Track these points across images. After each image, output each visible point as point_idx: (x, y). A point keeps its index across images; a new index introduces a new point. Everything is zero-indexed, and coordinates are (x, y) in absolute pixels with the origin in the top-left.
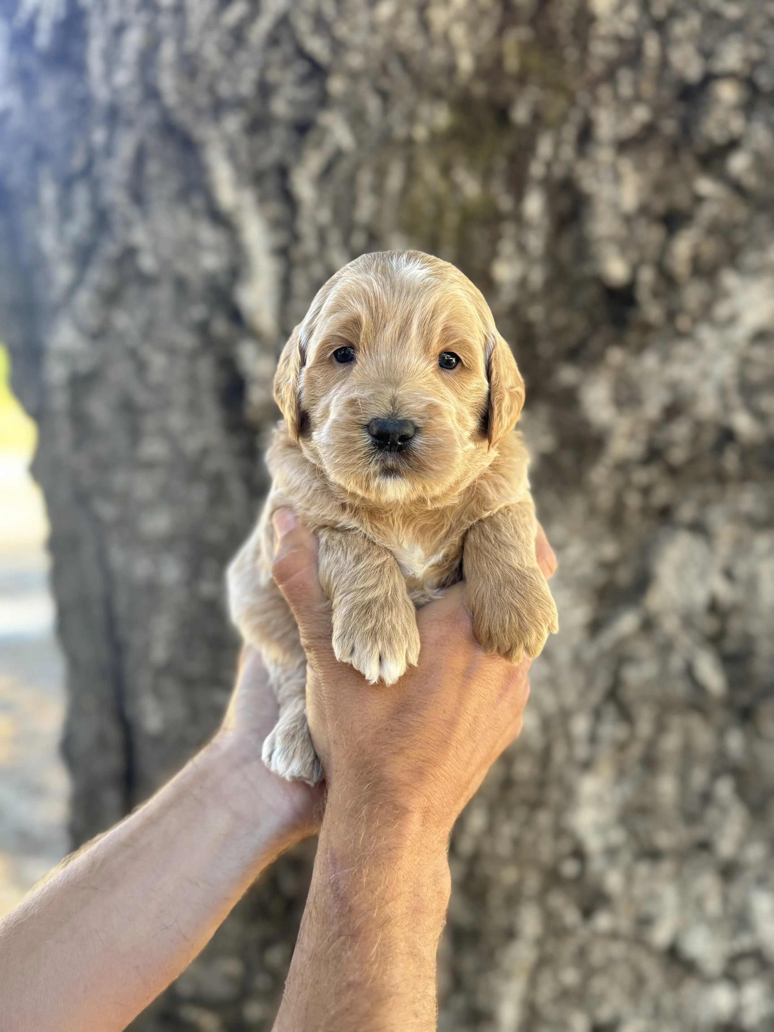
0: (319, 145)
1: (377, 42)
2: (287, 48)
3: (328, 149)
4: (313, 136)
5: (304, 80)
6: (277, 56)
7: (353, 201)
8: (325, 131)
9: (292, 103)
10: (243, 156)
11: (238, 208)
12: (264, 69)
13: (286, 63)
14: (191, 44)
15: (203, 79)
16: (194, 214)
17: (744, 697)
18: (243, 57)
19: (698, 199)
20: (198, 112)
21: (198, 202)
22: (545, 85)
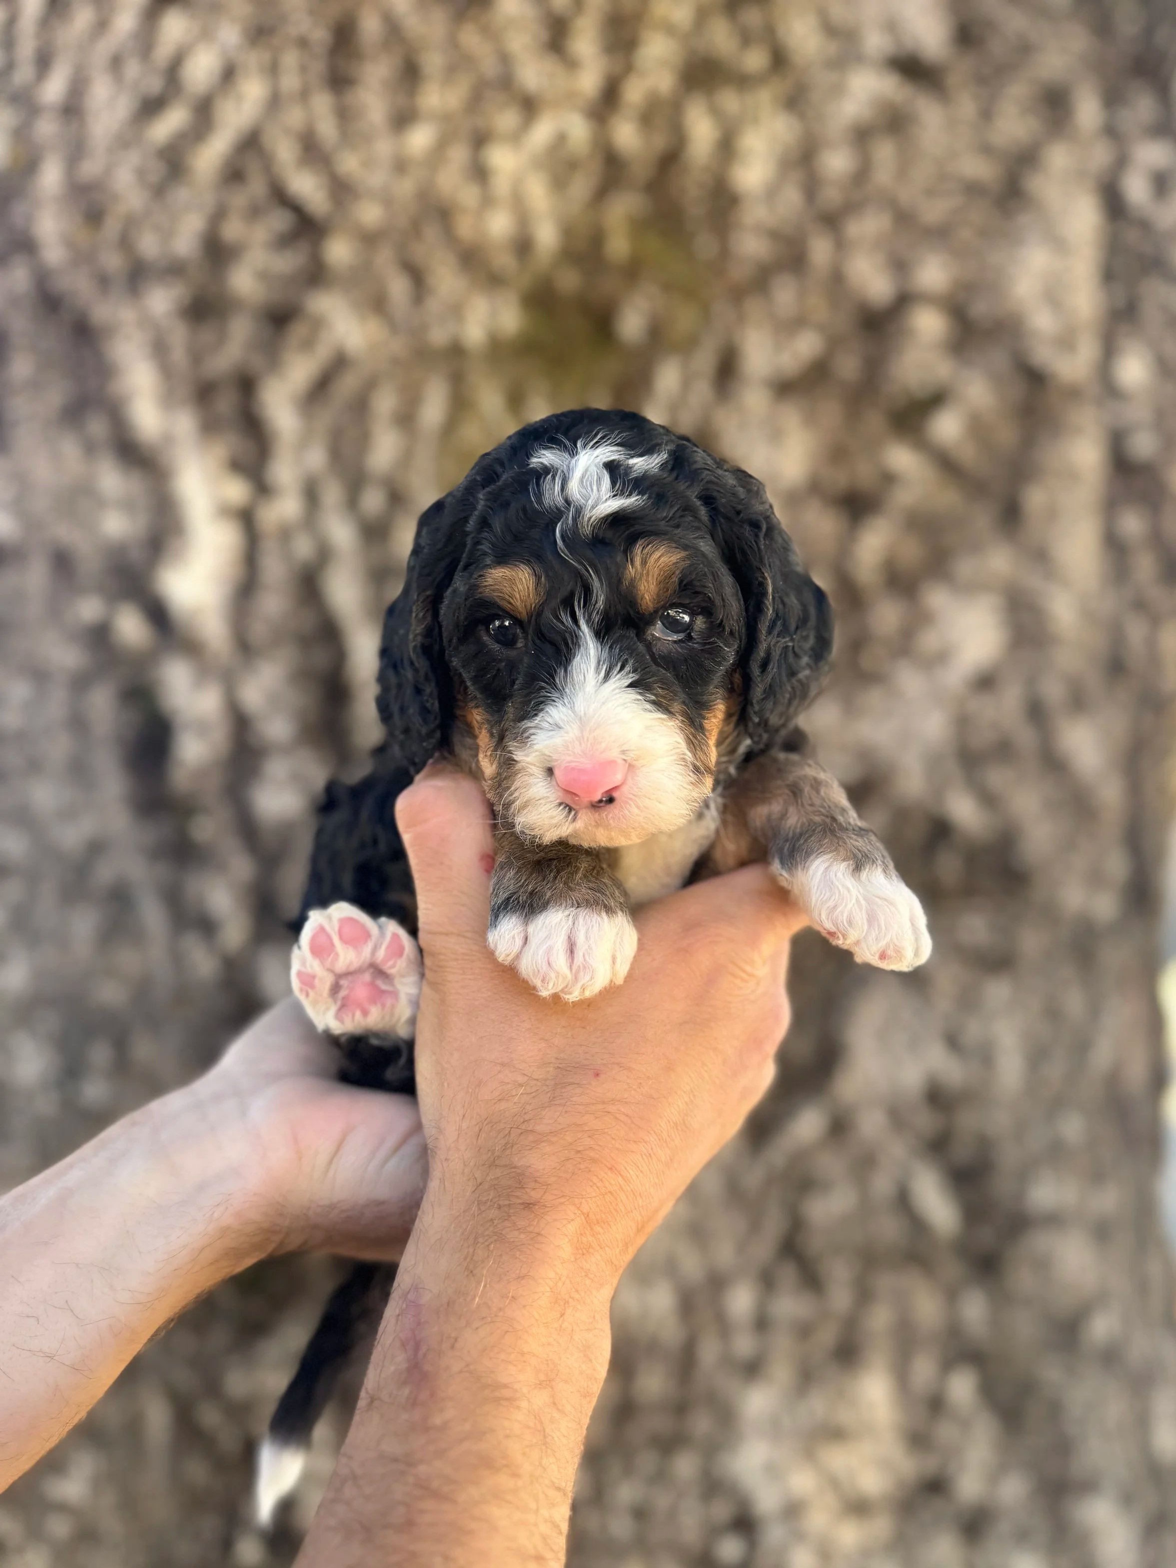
0: (308, 344)
1: (406, 188)
2: (257, 187)
3: (322, 354)
4: (298, 331)
5: (284, 241)
6: (239, 199)
7: (364, 440)
8: (318, 324)
9: (263, 276)
10: (179, 355)
11: (168, 439)
12: (218, 216)
13: (254, 212)
14: (90, 168)
15: (112, 227)
16: (90, 449)
17: (986, 1236)
18: (181, 195)
19: (889, 479)
20: (104, 282)
21: (97, 427)
22: (668, 287)
